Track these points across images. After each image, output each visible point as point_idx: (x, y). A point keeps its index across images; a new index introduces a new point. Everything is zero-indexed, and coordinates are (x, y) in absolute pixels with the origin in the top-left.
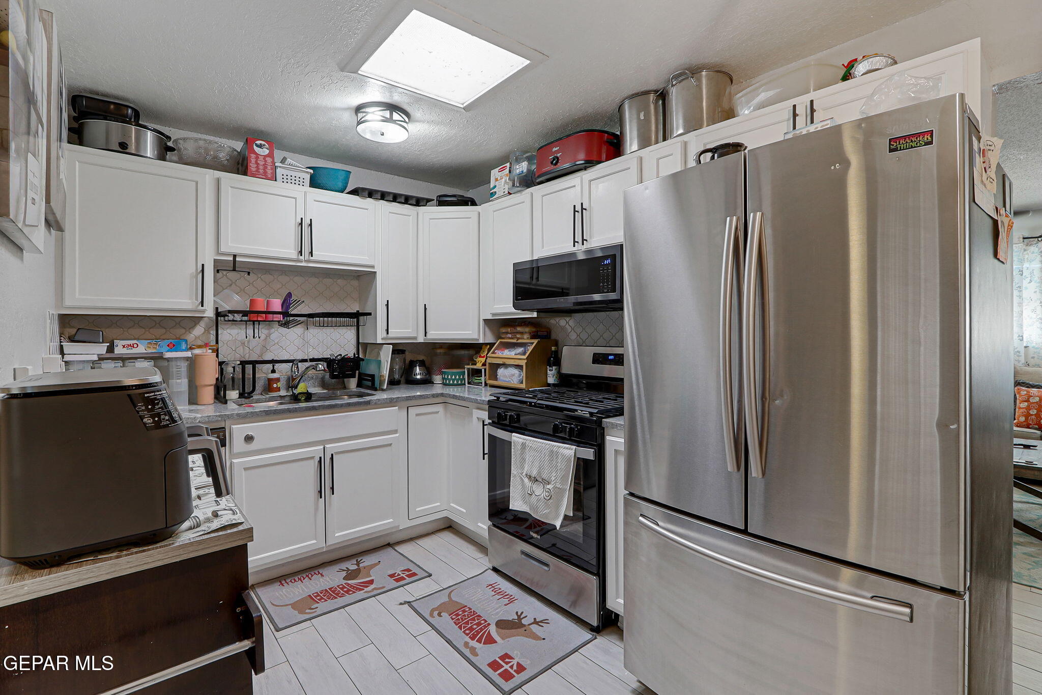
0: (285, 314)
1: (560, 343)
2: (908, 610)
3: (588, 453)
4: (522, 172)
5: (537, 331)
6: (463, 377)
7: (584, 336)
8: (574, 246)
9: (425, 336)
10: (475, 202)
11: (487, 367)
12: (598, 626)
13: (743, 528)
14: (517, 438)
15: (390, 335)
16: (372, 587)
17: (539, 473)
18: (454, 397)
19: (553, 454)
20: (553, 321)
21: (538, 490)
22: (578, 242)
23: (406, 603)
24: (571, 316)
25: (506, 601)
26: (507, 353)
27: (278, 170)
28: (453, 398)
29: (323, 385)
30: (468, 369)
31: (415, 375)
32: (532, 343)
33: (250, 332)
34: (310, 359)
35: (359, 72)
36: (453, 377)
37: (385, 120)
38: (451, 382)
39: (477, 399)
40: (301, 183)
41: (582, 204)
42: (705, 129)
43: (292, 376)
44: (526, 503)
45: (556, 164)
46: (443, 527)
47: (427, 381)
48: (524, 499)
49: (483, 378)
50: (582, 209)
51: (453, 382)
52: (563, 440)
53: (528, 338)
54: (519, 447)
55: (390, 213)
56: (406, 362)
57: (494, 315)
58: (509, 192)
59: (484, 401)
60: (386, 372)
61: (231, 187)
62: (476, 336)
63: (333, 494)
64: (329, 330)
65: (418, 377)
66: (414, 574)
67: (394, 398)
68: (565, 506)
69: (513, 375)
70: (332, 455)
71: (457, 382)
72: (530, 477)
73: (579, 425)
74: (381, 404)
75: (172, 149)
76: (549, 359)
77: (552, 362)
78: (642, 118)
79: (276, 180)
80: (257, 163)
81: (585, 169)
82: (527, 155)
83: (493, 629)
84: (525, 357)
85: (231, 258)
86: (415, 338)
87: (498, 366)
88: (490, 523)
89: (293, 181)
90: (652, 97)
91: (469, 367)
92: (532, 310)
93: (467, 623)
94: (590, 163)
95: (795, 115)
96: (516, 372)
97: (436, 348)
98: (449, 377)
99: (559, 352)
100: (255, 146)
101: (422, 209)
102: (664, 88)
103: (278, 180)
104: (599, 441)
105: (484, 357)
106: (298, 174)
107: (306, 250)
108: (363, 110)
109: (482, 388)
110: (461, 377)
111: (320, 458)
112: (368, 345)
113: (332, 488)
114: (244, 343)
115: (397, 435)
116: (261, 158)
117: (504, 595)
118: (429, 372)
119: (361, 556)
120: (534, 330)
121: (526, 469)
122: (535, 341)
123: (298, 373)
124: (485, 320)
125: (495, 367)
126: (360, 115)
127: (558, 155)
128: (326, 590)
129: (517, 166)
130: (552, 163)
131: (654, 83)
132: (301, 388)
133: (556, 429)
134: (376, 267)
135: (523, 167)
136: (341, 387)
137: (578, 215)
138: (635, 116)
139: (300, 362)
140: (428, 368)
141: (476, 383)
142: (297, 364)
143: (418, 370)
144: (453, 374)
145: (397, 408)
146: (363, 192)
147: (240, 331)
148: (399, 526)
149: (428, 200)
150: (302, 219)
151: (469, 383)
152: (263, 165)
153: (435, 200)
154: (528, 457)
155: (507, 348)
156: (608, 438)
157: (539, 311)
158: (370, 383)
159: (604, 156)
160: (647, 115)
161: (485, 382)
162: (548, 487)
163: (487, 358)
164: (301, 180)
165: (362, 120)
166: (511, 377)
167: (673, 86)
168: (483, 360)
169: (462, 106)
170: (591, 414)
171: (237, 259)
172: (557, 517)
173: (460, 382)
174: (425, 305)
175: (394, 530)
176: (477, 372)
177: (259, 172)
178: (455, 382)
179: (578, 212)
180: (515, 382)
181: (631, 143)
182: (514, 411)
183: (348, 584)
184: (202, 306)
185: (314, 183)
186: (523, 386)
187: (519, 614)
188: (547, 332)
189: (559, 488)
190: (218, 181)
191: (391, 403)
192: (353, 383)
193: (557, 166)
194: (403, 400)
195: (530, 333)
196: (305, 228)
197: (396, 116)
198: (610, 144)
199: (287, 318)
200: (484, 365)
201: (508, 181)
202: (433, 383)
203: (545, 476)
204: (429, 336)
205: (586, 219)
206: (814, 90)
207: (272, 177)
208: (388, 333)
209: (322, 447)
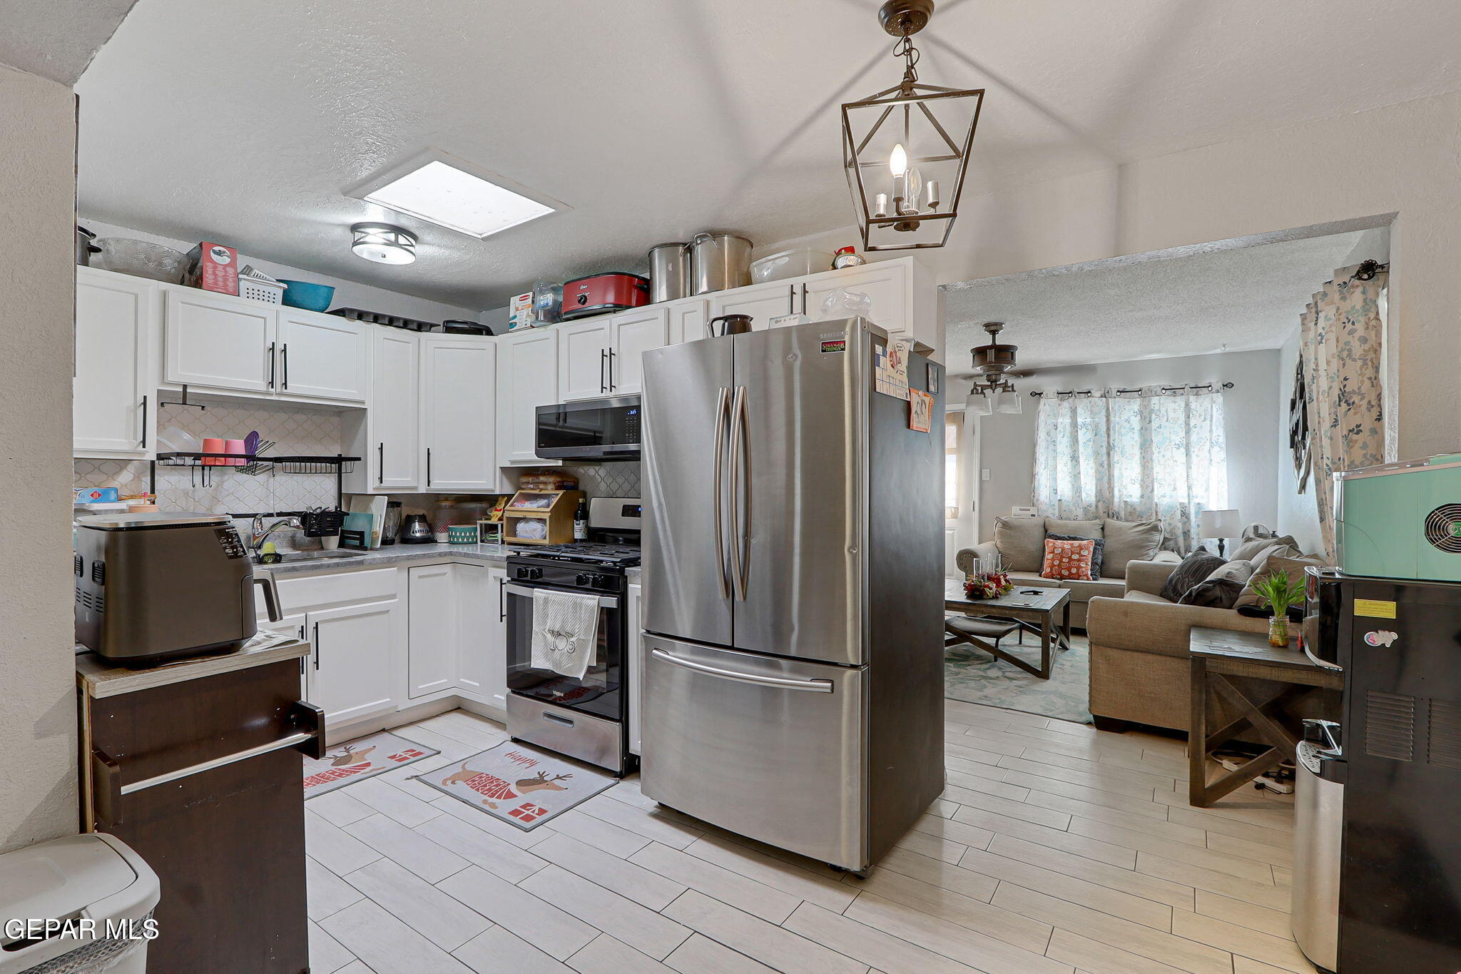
0: (250, 457)
1: (588, 495)
2: (830, 684)
3: (611, 602)
4: (547, 304)
5: (563, 482)
6: (475, 534)
7: (615, 486)
8: (602, 392)
9: (429, 485)
10: (491, 331)
11: (504, 522)
12: (621, 772)
13: (730, 644)
14: (539, 594)
15: (384, 484)
16: (368, 769)
17: (562, 627)
18: (466, 555)
19: (576, 606)
20: (581, 470)
21: (562, 644)
22: (606, 388)
23: (412, 777)
24: (600, 465)
25: (528, 765)
26: (528, 506)
27: (242, 283)
28: (464, 556)
29: (294, 544)
30: (481, 525)
31: (413, 532)
32: (557, 495)
33: (198, 479)
34: (277, 513)
35: (365, 199)
36: (463, 534)
37: (389, 244)
38: (460, 540)
39: (494, 556)
40: (271, 300)
41: (610, 349)
42: (726, 291)
43: (254, 534)
44: (549, 660)
45: (584, 303)
46: (451, 709)
47: (429, 540)
48: (546, 656)
49: (499, 536)
50: (611, 354)
51: (463, 540)
52: (588, 591)
53: (552, 489)
54: (541, 602)
55: (385, 339)
56: (402, 517)
57: (512, 462)
58: (531, 326)
59: (501, 557)
60: (378, 528)
61: (182, 303)
62: (491, 487)
63: (317, 668)
64: (300, 478)
65: (418, 535)
66: (420, 753)
67: (392, 558)
68: (589, 657)
69: (535, 530)
70: (317, 623)
71: (468, 540)
72: (552, 632)
73: (603, 575)
74: (377, 564)
75: (97, 250)
76: (576, 513)
77: (579, 515)
78: (671, 269)
79: (239, 296)
80: (214, 274)
81: (615, 312)
82: (552, 286)
83: (513, 788)
84: (549, 510)
85: (181, 389)
86: (415, 488)
87: (518, 520)
88: (509, 690)
89: (261, 297)
90: (681, 249)
91: (481, 522)
92: (557, 458)
93: (485, 786)
94: (619, 307)
95: (792, 293)
96: (538, 526)
97: (439, 500)
98: (458, 534)
99: (588, 504)
100: (212, 253)
101: (424, 335)
102: (692, 242)
103: (241, 294)
104: (622, 590)
105: (500, 510)
106: (267, 289)
107: (279, 380)
108: (361, 230)
109: (499, 545)
110: (473, 534)
111: (302, 627)
112: (353, 497)
113: (317, 663)
114: (188, 493)
115: (396, 600)
116: (220, 268)
117: (525, 760)
118: (431, 528)
119: (350, 743)
120: (559, 479)
121: (548, 624)
122: (561, 492)
123: (262, 530)
124: (501, 468)
125: (515, 521)
126: (358, 235)
127: (586, 294)
128: (313, 777)
129: (541, 298)
130: (579, 301)
131: (681, 236)
132: (268, 548)
133: (580, 580)
134: (366, 403)
135: (548, 299)
136: (316, 547)
137: (606, 360)
138: (664, 267)
139: (264, 516)
140: (431, 524)
141: (489, 541)
142: (261, 519)
143: (417, 526)
144: (461, 531)
145: (396, 568)
146: (351, 313)
147: (182, 477)
148: (397, 706)
149: (432, 325)
150: (273, 343)
151: (482, 541)
152: (224, 276)
153: (442, 325)
154: (551, 611)
155: (528, 500)
156: (630, 586)
157: (564, 459)
158: (358, 542)
159: (634, 302)
160: (675, 266)
161: (502, 540)
162: (572, 639)
163: (504, 512)
164: (272, 296)
165: (361, 240)
166: (533, 532)
167: (697, 244)
168: (500, 514)
169: (479, 237)
170: (615, 563)
171: (189, 390)
172: (580, 671)
173: (470, 540)
174: (428, 449)
175: (391, 711)
176: (492, 528)
177: (217, 285)
178: (465, 540)
179: (606, 356)
180: (538, 538)
181: (660, 292)
182: (536, 565)
183: (340, 769)
184: (144, 447)
185: (288, 300)
186: (547, 542)
187: (541, 773)
188: (574, 482)
189: (583, 640)
190: (164, 295)
191: (389, 563)
192: (333, 542)
193: (584, 306)
194: (403, 560)
195: (555, 483)
196: (277, 355)
197: (402, 240)
198: (640, 289)
199: (252, 462)
200: (501, 519)
201: (530, 313)
202: (436, 542)
203: (568, 629)
204: (432, 486)
205: (615, 365)
206: (810, 274)
207: (235, 291)
208: (381, 482)
209: (304, 614)
